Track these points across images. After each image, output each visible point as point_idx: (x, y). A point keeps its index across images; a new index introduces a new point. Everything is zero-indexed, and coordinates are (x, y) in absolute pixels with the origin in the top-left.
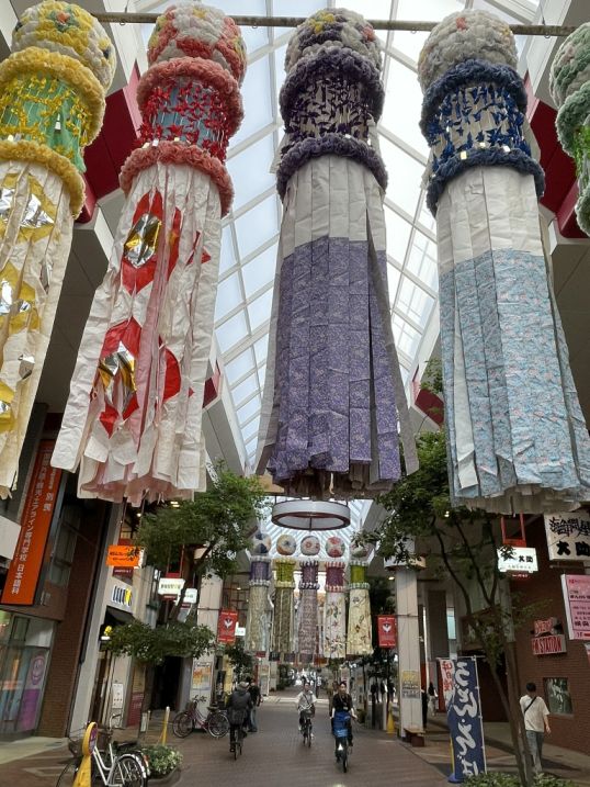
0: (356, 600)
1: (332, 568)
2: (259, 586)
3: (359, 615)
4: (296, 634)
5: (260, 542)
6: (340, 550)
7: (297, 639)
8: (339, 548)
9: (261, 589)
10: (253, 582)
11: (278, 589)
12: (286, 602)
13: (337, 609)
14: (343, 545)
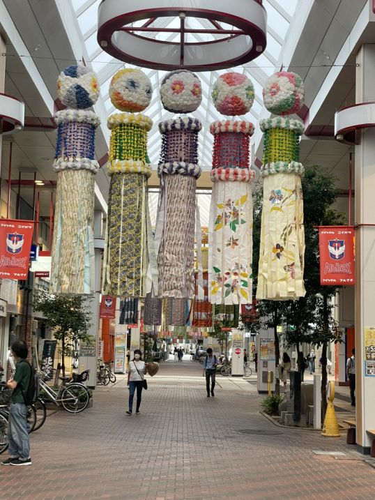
0: (276, 196)
1: (227, 133)
2: (75, 169)
3: (281, 227)
4: (153, 262)
5: (75, 81)
6: (244, 99)
7: (156, 271)
8: (241, 93)
9: (78, 176)
10: (62, 163)
11: (114, 176)
12: (132, 201)
13: (236, 214)
14: (250, 88)
